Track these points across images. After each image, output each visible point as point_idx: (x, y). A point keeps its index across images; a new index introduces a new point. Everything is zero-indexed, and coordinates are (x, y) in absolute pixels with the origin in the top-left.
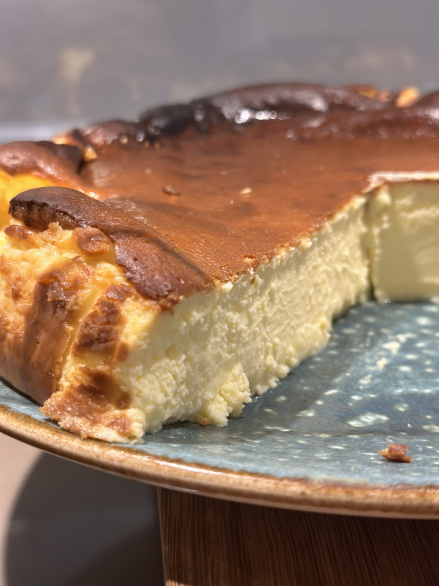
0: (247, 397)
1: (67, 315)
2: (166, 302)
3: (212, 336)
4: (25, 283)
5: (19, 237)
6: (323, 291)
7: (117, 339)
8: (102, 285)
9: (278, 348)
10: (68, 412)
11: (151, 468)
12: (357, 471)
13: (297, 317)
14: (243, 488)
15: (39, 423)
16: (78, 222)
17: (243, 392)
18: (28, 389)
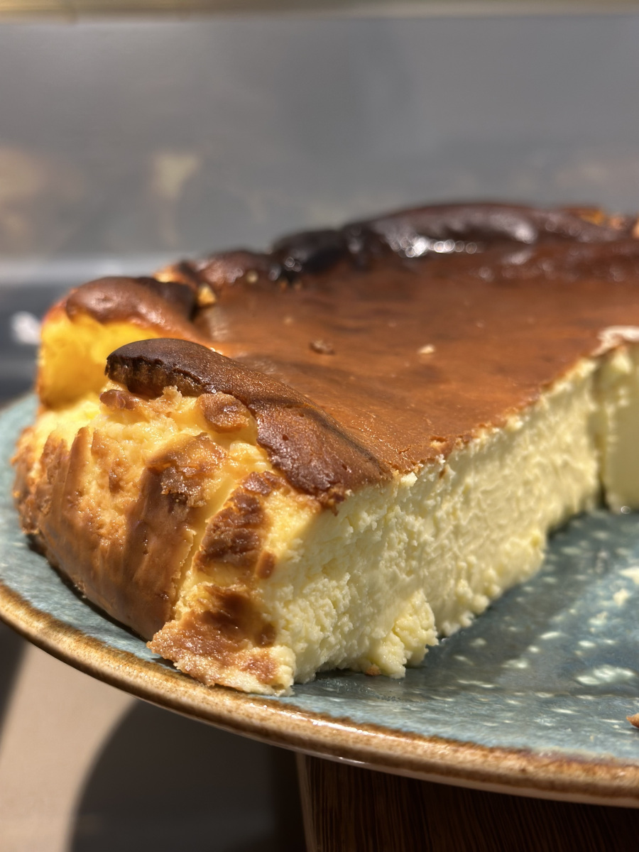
0: (431, 636)
1: (188, 513)
2: (327, 497)
3: (386, 548)
4: (127, 469)
5: (121, 407)
6: (536, 492)
7: (259, 548)
8: (238, 474)
9: (475, 571)
10: (188, 649)
11: (305, 730)
12: (598, 743)
13: (501, 527)
14: (437, 760)
15: (146, 664)
16: (204, 386)
17: (426, 630)
18: (129, 617)
